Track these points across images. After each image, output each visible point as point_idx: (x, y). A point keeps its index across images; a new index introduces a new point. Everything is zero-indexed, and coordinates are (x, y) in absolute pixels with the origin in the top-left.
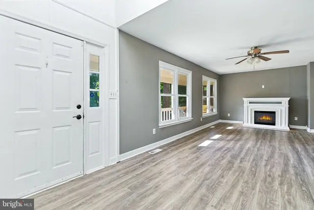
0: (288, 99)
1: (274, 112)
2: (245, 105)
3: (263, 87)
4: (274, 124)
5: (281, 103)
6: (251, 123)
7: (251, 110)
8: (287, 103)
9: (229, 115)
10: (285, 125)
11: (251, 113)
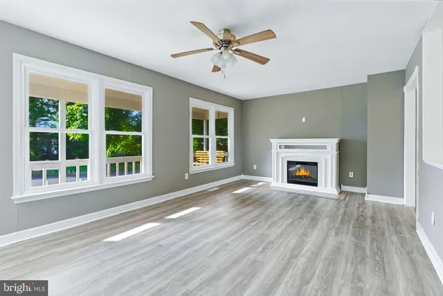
0: (336, 141)
1: (316, 164)
2: (274, 151)
3: (304, 120)
4: (316, 185)
5: (325, 147)
6: (282, 182)
7: (282, 158)
8: (335, 147)
9: (255, 167)
10: (332, 185)
11: (283, 165)
